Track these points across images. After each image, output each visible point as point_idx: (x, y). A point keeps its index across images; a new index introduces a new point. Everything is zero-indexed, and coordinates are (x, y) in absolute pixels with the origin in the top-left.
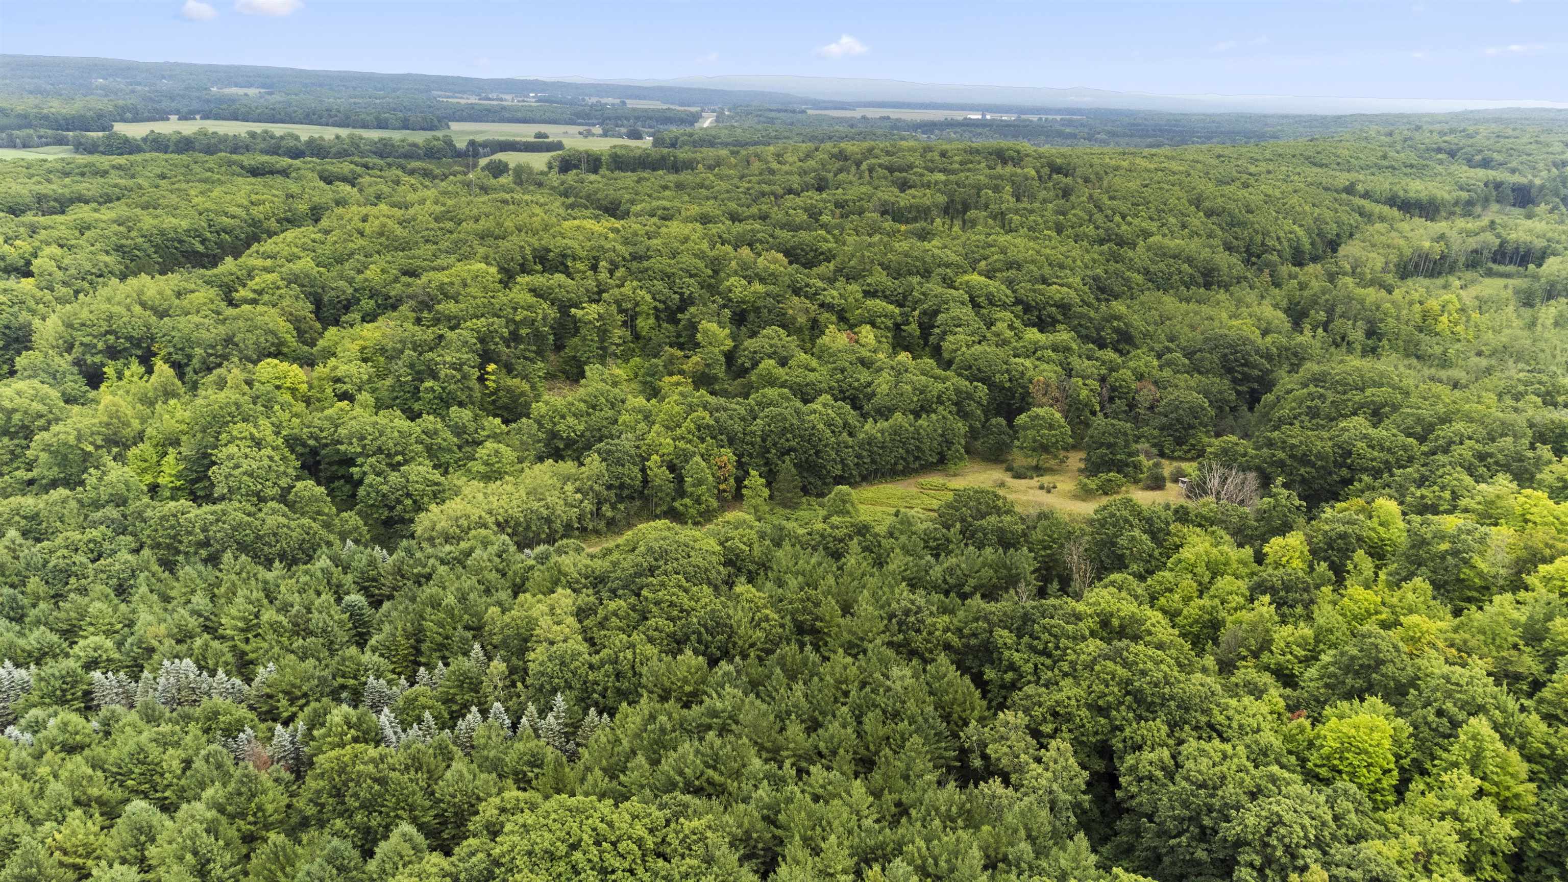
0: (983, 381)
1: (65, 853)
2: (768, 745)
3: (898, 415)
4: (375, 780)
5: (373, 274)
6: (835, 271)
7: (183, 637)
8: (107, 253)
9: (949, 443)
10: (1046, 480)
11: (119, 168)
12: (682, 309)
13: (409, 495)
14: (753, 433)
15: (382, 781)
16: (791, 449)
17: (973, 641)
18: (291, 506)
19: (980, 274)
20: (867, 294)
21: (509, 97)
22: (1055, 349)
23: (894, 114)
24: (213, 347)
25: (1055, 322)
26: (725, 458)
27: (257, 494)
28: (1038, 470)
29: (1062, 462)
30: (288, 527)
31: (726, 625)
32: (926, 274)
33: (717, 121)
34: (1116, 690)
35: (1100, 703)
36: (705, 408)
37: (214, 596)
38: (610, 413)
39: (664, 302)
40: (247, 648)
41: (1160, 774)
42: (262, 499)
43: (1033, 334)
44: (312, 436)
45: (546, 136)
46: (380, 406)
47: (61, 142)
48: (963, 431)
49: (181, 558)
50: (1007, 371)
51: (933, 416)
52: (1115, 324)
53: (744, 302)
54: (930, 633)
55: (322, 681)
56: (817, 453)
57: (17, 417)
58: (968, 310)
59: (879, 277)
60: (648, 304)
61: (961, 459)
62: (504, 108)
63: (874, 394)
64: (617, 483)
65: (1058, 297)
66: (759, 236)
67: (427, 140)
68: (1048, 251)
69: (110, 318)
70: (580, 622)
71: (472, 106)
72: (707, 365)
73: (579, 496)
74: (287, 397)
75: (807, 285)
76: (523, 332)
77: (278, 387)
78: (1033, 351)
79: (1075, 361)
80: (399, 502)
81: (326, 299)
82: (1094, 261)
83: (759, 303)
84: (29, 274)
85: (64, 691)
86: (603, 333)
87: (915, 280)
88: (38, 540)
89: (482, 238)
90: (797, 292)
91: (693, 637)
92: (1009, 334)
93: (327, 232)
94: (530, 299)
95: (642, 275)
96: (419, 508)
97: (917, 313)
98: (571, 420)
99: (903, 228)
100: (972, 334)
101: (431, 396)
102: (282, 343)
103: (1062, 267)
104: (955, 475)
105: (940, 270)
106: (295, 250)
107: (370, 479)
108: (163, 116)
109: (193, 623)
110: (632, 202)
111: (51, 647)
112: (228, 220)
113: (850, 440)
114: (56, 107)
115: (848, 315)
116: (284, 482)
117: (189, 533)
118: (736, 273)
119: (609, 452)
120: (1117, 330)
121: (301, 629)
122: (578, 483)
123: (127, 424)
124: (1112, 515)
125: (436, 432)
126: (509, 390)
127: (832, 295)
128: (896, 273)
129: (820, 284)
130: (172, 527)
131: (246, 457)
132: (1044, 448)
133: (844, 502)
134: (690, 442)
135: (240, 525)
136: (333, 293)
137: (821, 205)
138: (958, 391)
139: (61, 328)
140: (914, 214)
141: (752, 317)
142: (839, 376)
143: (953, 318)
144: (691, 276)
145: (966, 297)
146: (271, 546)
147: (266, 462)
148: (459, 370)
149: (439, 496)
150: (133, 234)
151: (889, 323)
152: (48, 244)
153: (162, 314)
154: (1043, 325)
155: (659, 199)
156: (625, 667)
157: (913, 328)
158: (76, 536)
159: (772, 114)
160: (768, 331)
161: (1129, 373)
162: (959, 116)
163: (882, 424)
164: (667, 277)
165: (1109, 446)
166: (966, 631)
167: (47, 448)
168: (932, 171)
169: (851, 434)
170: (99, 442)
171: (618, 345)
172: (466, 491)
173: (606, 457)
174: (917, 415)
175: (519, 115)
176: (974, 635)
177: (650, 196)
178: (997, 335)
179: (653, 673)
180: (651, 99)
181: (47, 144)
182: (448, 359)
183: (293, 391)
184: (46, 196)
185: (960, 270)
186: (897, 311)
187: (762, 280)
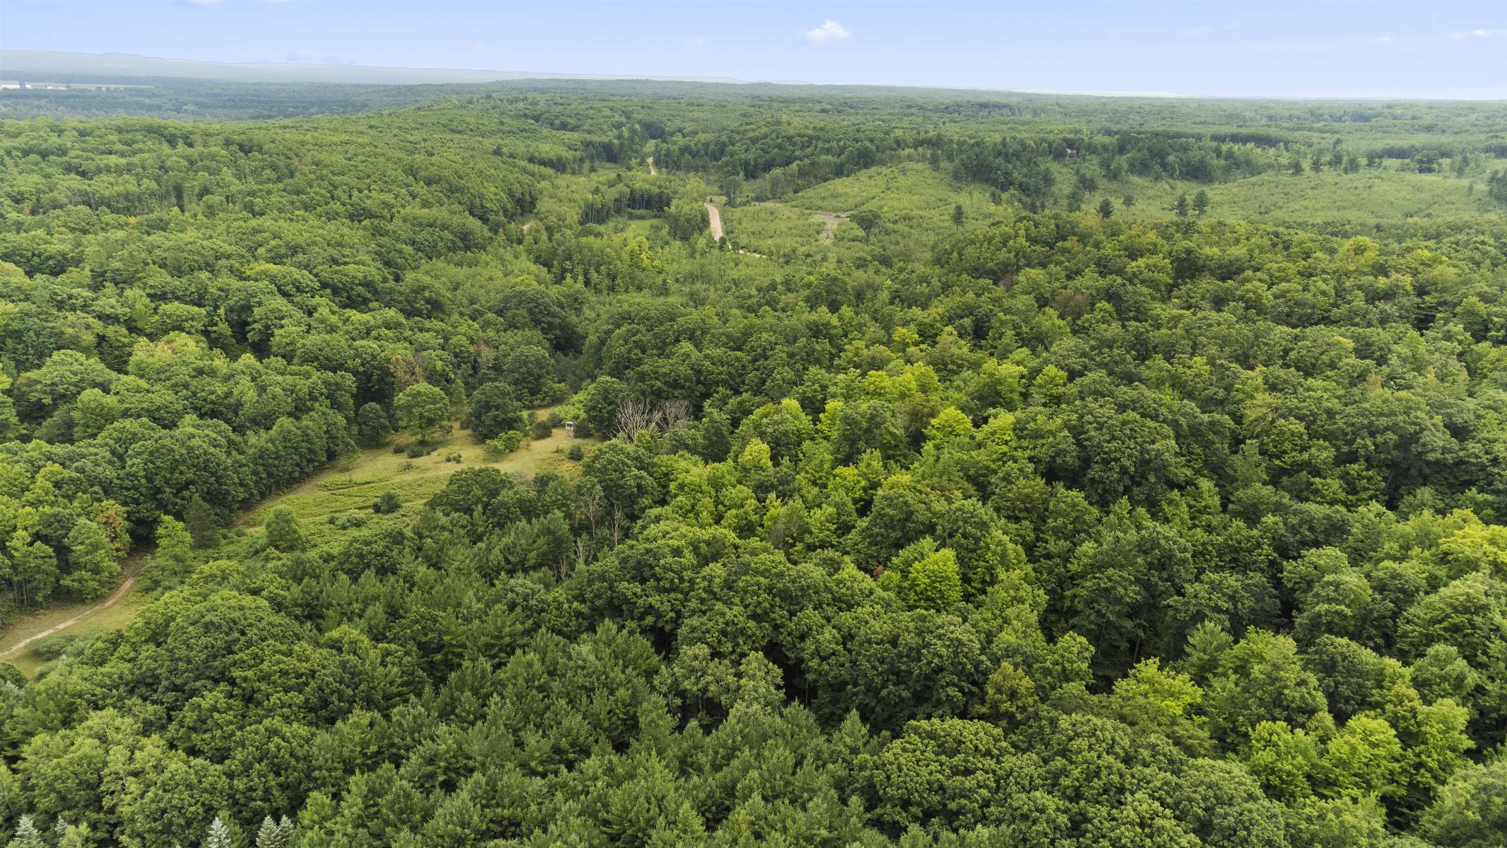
3: (279, 421)
10: (450, 452)
19: (267, 261)
20: (156, 298)
22: (387, 327)
25: (367, 300)
26: (111, 513)
29: (448, 432)
43: (354, 315)
48: (343, 424)
50: (357, 356)
51: (313, 414)
52: (423, 294)
56: (219, 480)
59: (160, 278)
63: (240, 404)
65: (358, 275)
78: (367, 332)
92: (333, 318)
97: (221, 311)
99: (132, 219)
100: (299, 325)
105: (222, 262)
113: (241, 458)
127: (109, 304)
128: (179, 271)
129: (85, 293)
138: (325, 384)
142: (186, 393)
143: (272, 311)
151: (199, 326)
154: (358, 305)
161: (461, 338)
163: (267, 434)
165: (498, 407)
169: (240, 452)
174: (297, 416)
176: (597, 596)
178: (323, 321)
185: (243, 259)
186: (203, 311)
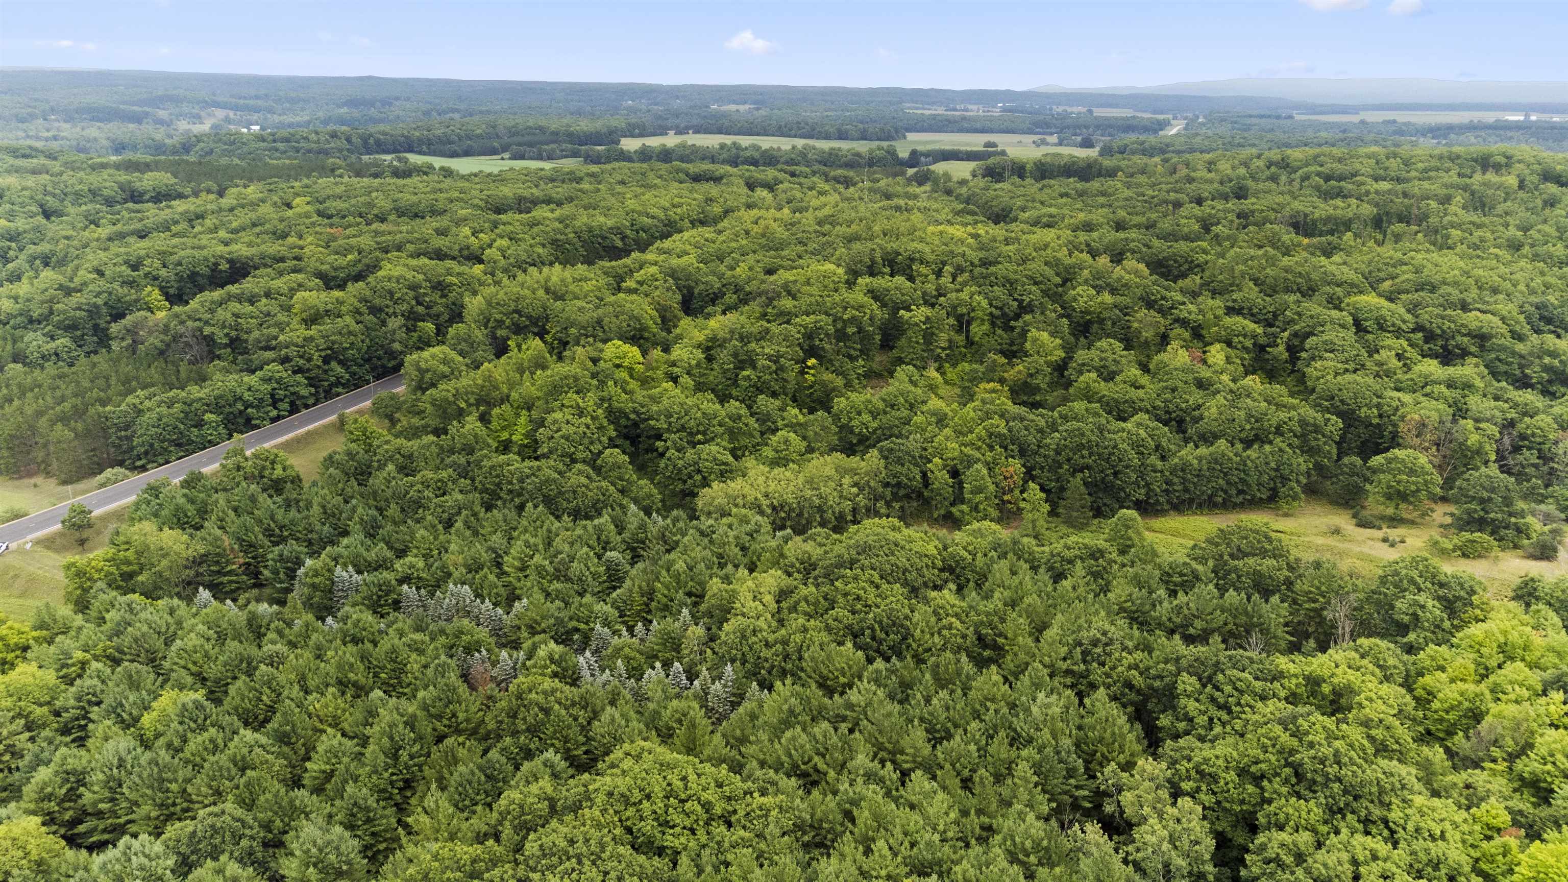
0: (1339, 414)
1: (321, 721)
2: (889, 746)
3: (1222, 444)
4: (542, 709)
5: (741, 271)
6: (1202, 285)
7: (474, 567)
8: (544, 246)
9: (1285, 479)
10: (1394, 533)
11: (592, 175)
12: (1017, 317)
13: (699, 471)
14: (1048, 446)
15: (547, 711)
16: (1088, 467)
17: (1157, 684)
18: (598, 470)
19: (1380, 295)
20: (1230, 311)
21: (975, 107)
22: (1451, 385)
23: (1402, 117)
24: (585, 328)
25: (1465, 353)
26: (1011, 469)
27: (570, 456)
28: (1395, 521)
29: (1424, 515)
30: (587, 487)
31: (902, 626)
32: (1309, 292)
33: (1185, 129)
34: (1273, 759)
35: (1253, 769)
36: (1002, 416)
37: (511, 538)
38: (905, 413)
39: (1001, 309)
40: (518, 585)
41: (1289, 860)
42: (574, 461)
43: (1431, 367)
44: (634, 411)
45: (994, 145)
46: (700, 387)
47: (575, 154)
48: (1303, 467)
49: (499, 503)
50: (1378, 406)
51: (1267, 448)
52: (1547, 360)
53: (1087, 312)
54: (1113, 668)
55: (559, 622)
56: (1116, 474)
57: (428, 376)
58: (1350, 335)
59: (1250, 293)
60: (984, 310)
61: (1295, 498)
62: (964, 118)
63: (1201, 418)
64: (894, 482)
65: (1474, 325)
66: (1132, 245)
67: (871, 151)
68: (1481, 272)
69: (517, 300)
70: (778, 602)
71: (934, 117)
72: (1031, 375)
73: (855, 490)
74: (624, 375)
75: (1163, 298)
76: (851, 330)
77: (618, 366)
78: (1422, 386)
79: (1475, 402)
80: (691, 477)
81: (696, 291)
82: (1547, 286)
83: (1105, 314)
84: (481, 261)
85: (380, 597)
86: (929, 337)
87: (1292, 298)
88: (407, 475)
89: (850, 241)
90: (1150, 304)
91: (868, 632)
92: (1395, 363)
93: (720, 232)
94: (867, 300)
95: (984, 281)
96: (706, 483)
97: (1286, 334)
98: (866, 417)
99: (1306, 241)
100: (1346, 362)
101: (746, 384)
102: (644, 329)
103: (1495, 291)
104: (1286, 515)
105: (1327, 289)
106: (688, 247)
107: (672, 453)
108: (661, 131)
109: (486, 557)
110: (1023, 209)
111: (385, 561)
112: (650, 221)
113: (1159, 464)
114: (584, 125)
115: (1204, 332)
116: (596, 448)
117: (511, 483)
118: (1086, 282)
119: (891, 450)
120: (1547, 369)
121: (561, 574)
122: (856, 478)
123: (497, 388)
124: (1396, 573)
125: (740, 417)
126: (823, 384)
127: (1190, 310)
128: (1269, 289)
129: (1179, 297)
130: (498, 476)
131: (568, 422)
132: (1400, 496)
133: (1128, 527)
134: (978, 449)
135: (547, 481)
136: (702, 287)
137: (1221, 214)
138: (1303, 422)
139: (484, 306)
140: (1329, 226)
141: (1095, 328)
142: (1168, 396)
143: (1325, 343)
144: (1036, 283)
145: (1350, 319)
146: (569, 502)
147: (583, 428)
148: (775, 362)
149: (725, 474)
150: (568, 230)
151: (1249, 343)
152: (502, 237)
153: (559, 297)
154: (1447, 357)
155: (1051, 206)
156: (791, 648)
157: (1280, 351)
158: (429, 475)
159: (1248, 121)
160: (1103, 343)
161: (1549, 419)
162: (1490, 117)
163: (1203, 451)
164: (1010, 284)
165: (1482, 501)
166: (1153, 672)
167: (433, 403)
168: (1376, 180)
169: (1163, 458)
170: (472, 401)
171: (944, 349)
172: (751, 473)
173: (885, 456)
174: (1248, 444)
175: (978, 125)
176: (1161, 677)
177: (1042, 203)
178: (1380, 364)
179: (813, 659)
180: (1124, 107)
181: (566, 157)
182: (767, 350)
183: (630, 370)
184: (525, 198)
185: (1354, 288)
186: (1259, 330)
187: (1113, 291)
